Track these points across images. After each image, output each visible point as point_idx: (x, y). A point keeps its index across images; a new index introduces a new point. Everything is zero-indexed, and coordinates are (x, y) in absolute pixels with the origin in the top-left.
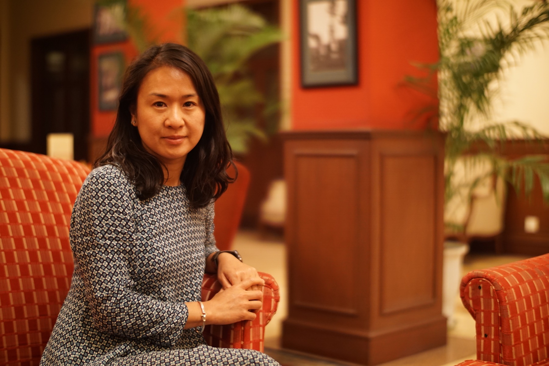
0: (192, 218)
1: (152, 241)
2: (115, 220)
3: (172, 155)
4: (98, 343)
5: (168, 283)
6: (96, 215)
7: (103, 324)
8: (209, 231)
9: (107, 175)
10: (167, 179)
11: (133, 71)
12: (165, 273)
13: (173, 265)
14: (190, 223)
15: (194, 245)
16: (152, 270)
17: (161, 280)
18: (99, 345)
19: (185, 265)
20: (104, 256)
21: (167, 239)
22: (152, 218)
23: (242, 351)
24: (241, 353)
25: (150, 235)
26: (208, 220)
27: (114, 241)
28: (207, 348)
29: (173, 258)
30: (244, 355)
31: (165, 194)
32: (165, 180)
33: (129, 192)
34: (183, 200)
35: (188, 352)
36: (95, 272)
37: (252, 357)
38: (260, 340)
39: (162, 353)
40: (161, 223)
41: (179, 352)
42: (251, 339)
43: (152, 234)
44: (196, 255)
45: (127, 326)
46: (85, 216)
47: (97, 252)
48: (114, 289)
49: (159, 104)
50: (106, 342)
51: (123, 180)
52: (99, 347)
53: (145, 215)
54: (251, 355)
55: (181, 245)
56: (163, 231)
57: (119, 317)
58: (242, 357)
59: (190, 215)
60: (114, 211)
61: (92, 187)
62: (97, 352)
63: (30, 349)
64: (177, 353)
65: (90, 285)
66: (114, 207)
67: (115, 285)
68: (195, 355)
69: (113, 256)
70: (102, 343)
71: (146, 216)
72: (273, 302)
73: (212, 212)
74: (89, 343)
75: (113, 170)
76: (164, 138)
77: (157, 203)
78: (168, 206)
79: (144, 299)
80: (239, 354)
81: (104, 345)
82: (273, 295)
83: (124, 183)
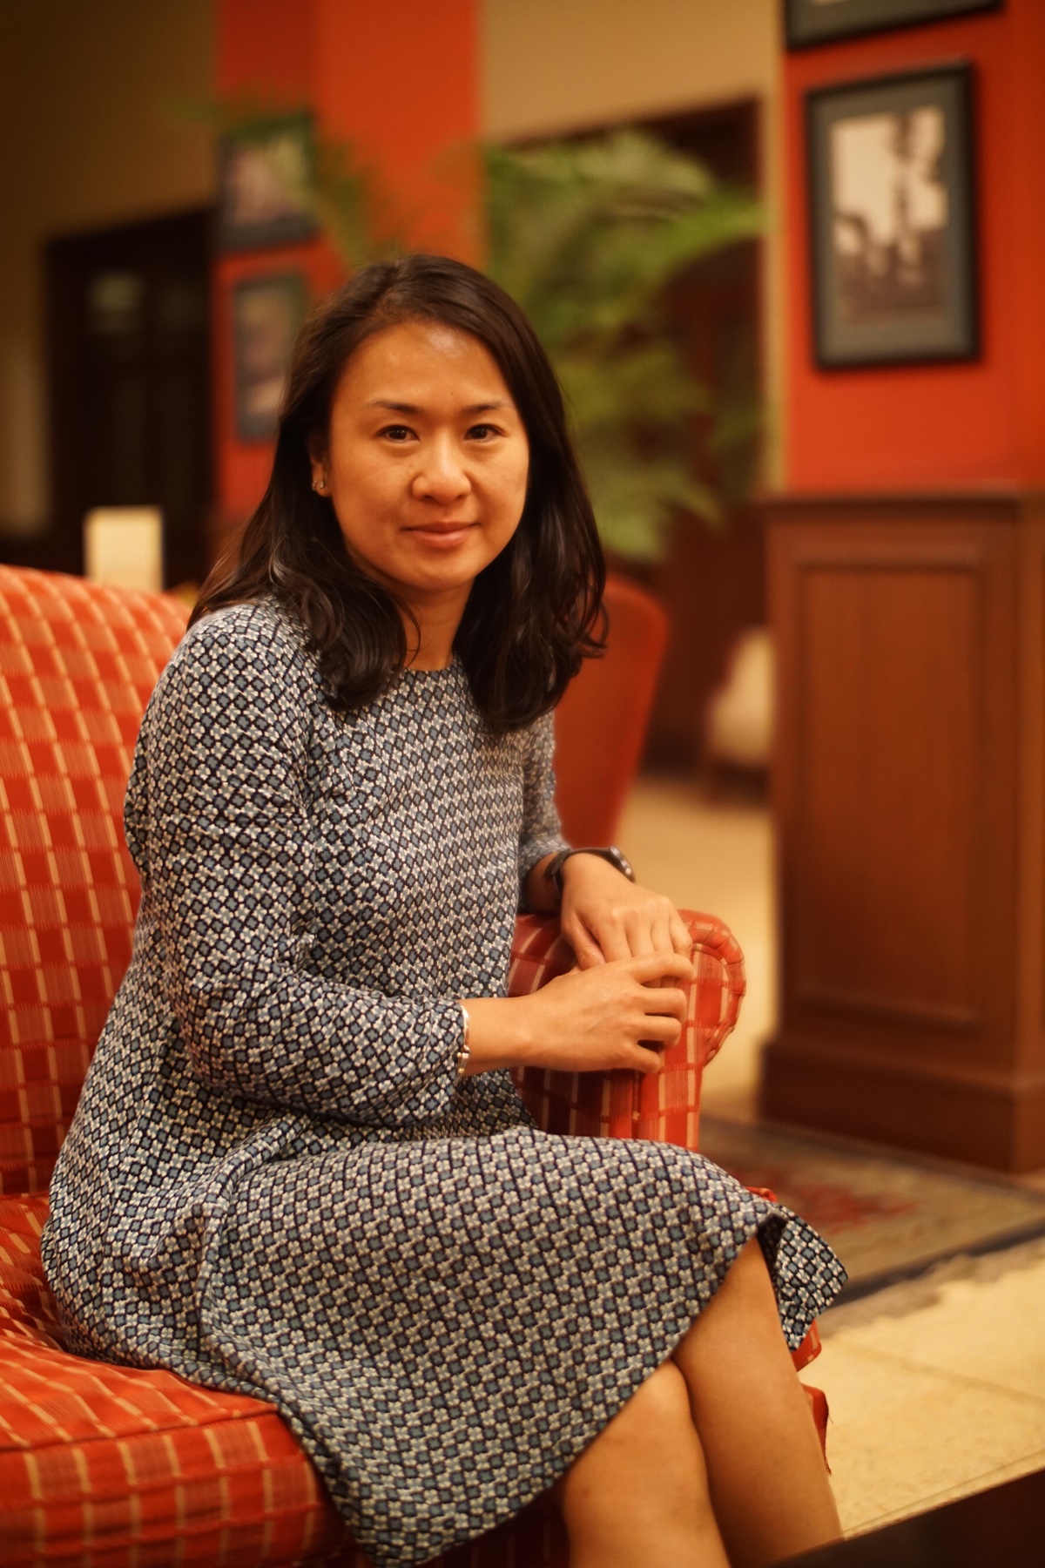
0: (482, 764)
1: (363, 829)
2: (256, 765)
3: (433, 579)
4: (200, 1123)
5: (413, 950)
6: (200, 751)
7: (211, 1069)
8: (539, 795)
9: (235, 635)
10: (418, 651)
11: (318, 336)
12: (400, 922)
13: (424, 898)
14: (477, 777)
15: (489, 841)
16: (361, 912)
17: (390, 940)
18: (203, 1127)
19: (458, 900)
20: (218, 872)
21: (408, 823)
22: (368, 761)
23: (633, 1146)
24: (628, 1150)
25: (358, 811)
26: (534, 763)
27: (252, 825)
28: (533, 1137)
29: (426, 878)
30: (637, 1157)
31: (405, 694)
32: (410, 654)
33: (299, 686)
34: (457, 709)
35: (477, 1148)
36: (192, 919)
37: (660, 1164)
38: (688, 1109)
39: (401, 1150)
40: (393, 777)
41: (449, 1146)
42: (662, 1106)
43: (364, 808)
44: (491, 869)
45: (280, 1076)
46: (168, 756)
47: (200, 861)
48: (242, 967)
49: (396, 432)
50: (222, 1118)
51: (282, 651)
52: (204, 1134)
53: (346, 750)
54: (658, 1158)
55: (448, 841)
56: (397, 799)
57: (256, 1051)
58: (634, 1162)
59: (478, 754)
60: (254, 737)
61: (191, 671)
62: (200, 1148)
63: (27, 1134)
64: (445, 1148)
65: (177, 957)
66: (253, 727)
67: (248, 954)
68: (495, 1155)
69: (247, 870)
70: (209, 1121)
71: (349, 753)
72: (726, 997)
73: (545, 739)
74: (174, 1124)
75: (254, 621)
76: (410, 529)
77: (381, 720)
78: (414, 728)
79: (330, 996)
80: (625, 1153)
81: (217, 1129)
82: (725, 978)
83: (285, 660)
